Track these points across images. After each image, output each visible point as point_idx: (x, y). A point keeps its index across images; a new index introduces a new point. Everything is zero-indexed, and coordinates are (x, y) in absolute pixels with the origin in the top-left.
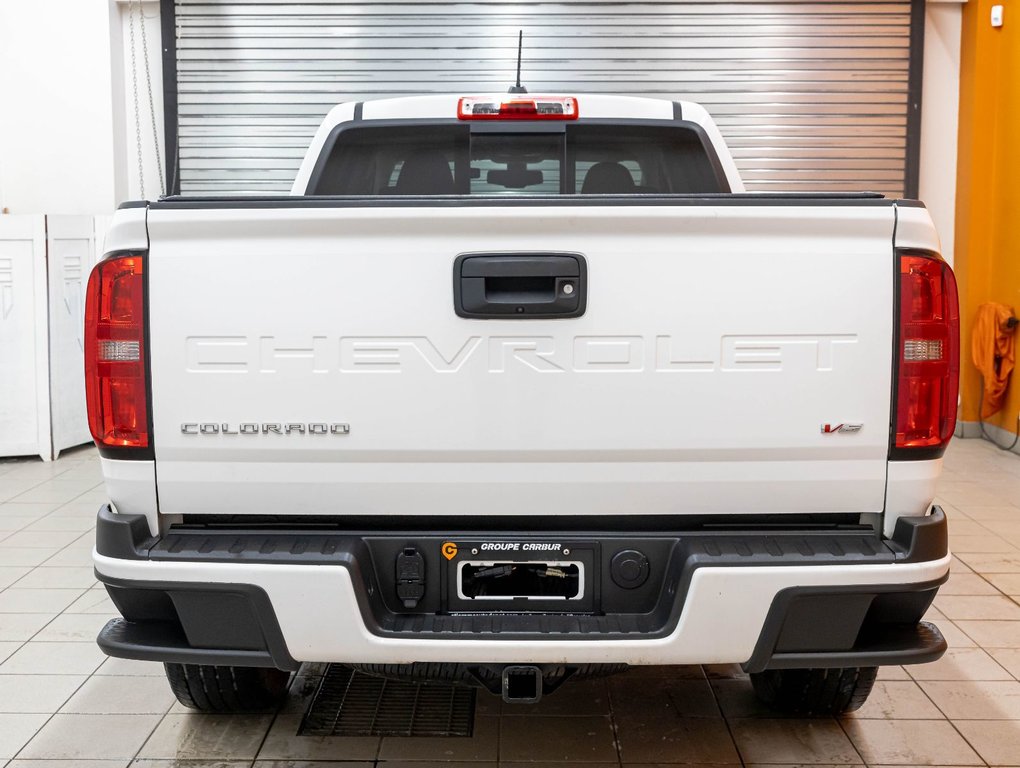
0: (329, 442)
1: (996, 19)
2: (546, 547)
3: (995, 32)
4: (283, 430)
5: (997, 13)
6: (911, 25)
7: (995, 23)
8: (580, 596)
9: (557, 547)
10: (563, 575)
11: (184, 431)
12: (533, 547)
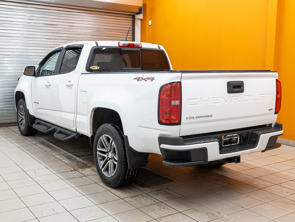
0: (209, 118)
1: (150, 23)
2: (235, 135)
3: (149, 26)
4: (202, 117)
5: (150, 22)
6: (132, 23)
7: (150, 24)
8: (238, 143)
9: (237, 134)
10: (235, 140)
11: (187, 118)
12: (234, 135)
